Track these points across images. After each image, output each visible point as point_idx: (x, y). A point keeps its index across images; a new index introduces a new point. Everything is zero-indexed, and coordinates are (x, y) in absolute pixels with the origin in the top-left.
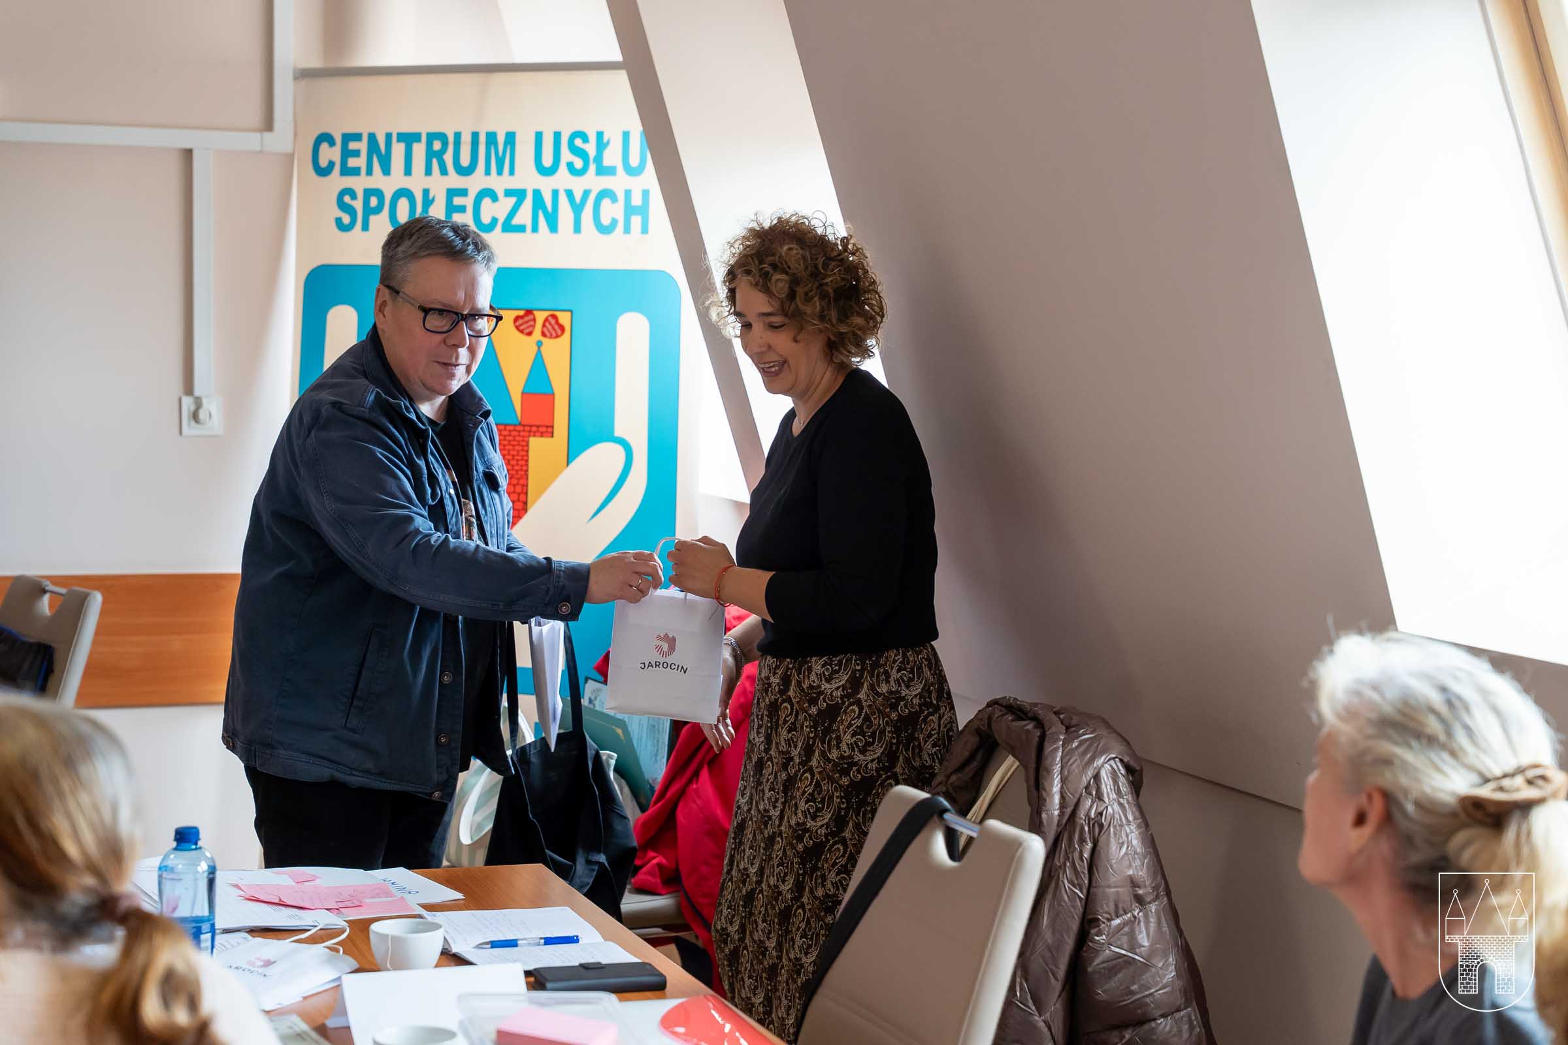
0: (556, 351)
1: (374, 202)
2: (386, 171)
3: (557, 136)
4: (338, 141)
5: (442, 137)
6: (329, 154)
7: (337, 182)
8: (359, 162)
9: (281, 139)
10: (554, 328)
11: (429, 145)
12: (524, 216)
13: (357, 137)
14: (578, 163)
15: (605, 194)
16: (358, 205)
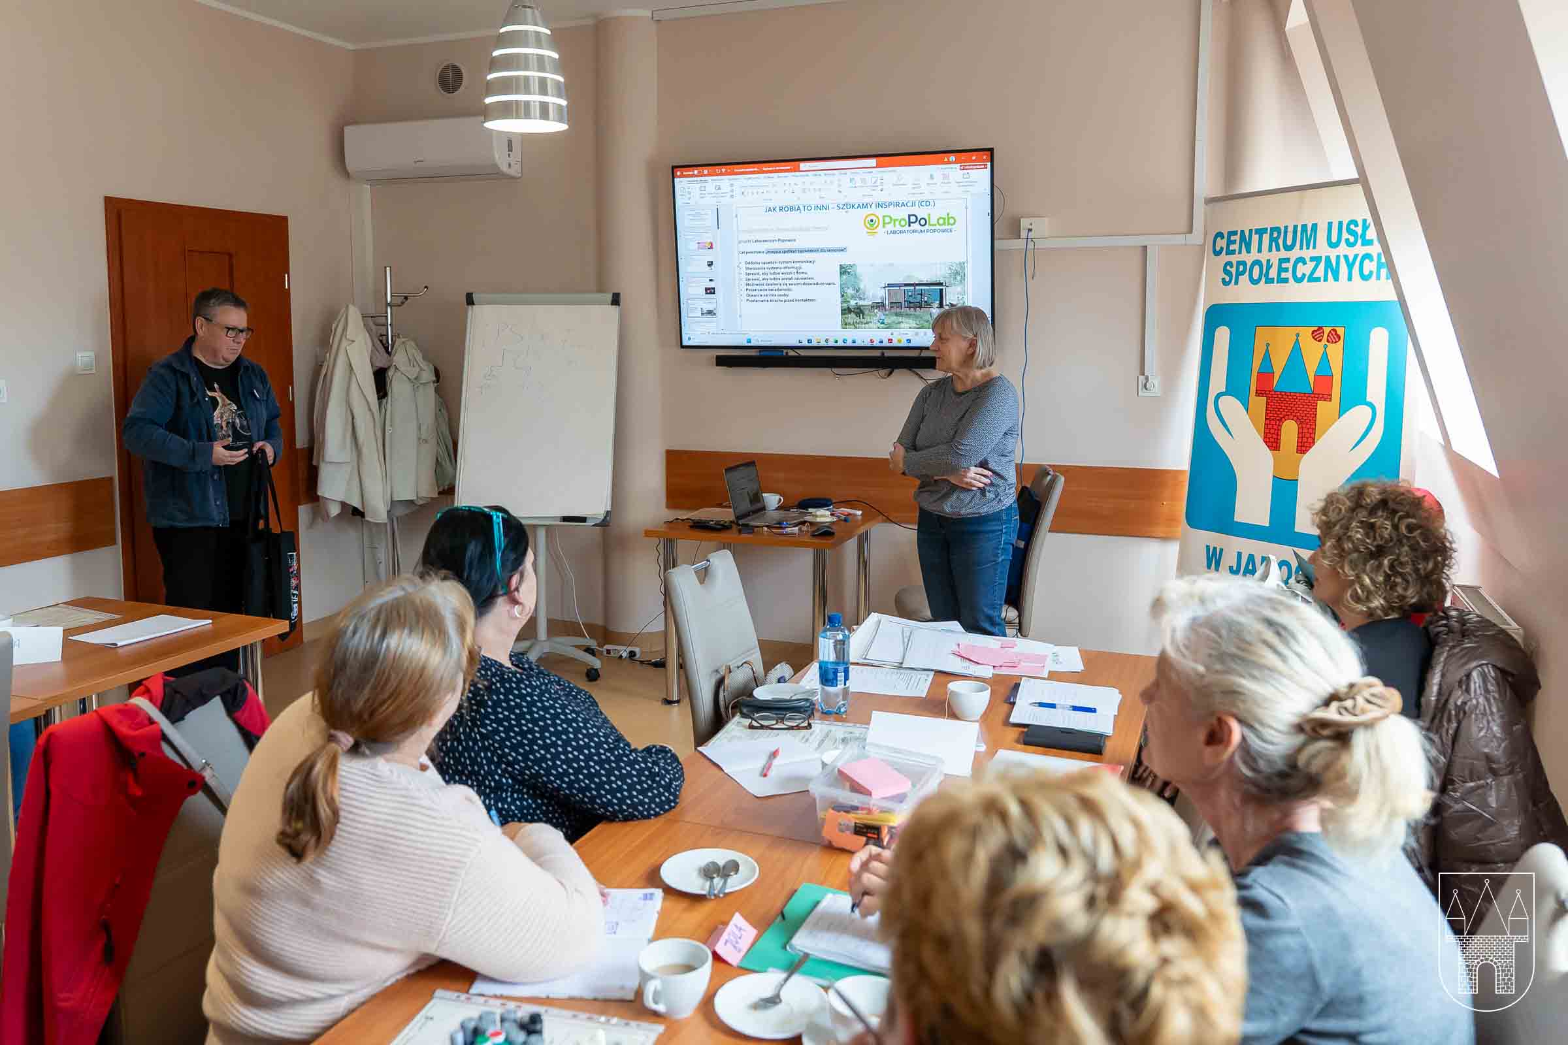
0: (1335, 351)
1: (1241, 268)
2: (1248, 251)
3: (1340, 223)
4: (1226, 236)
5: (1278, 229)
6: (1222, 243)
7: (1224, 258)
8: (1234, 247)
9: (1197, 237)
10: (1334, 337)
11: (1271, 234)
12: (1320, 273)
13: (1235, 233)
14: (1352, 239)
15: (1367, 256)
16: (1233, 270)
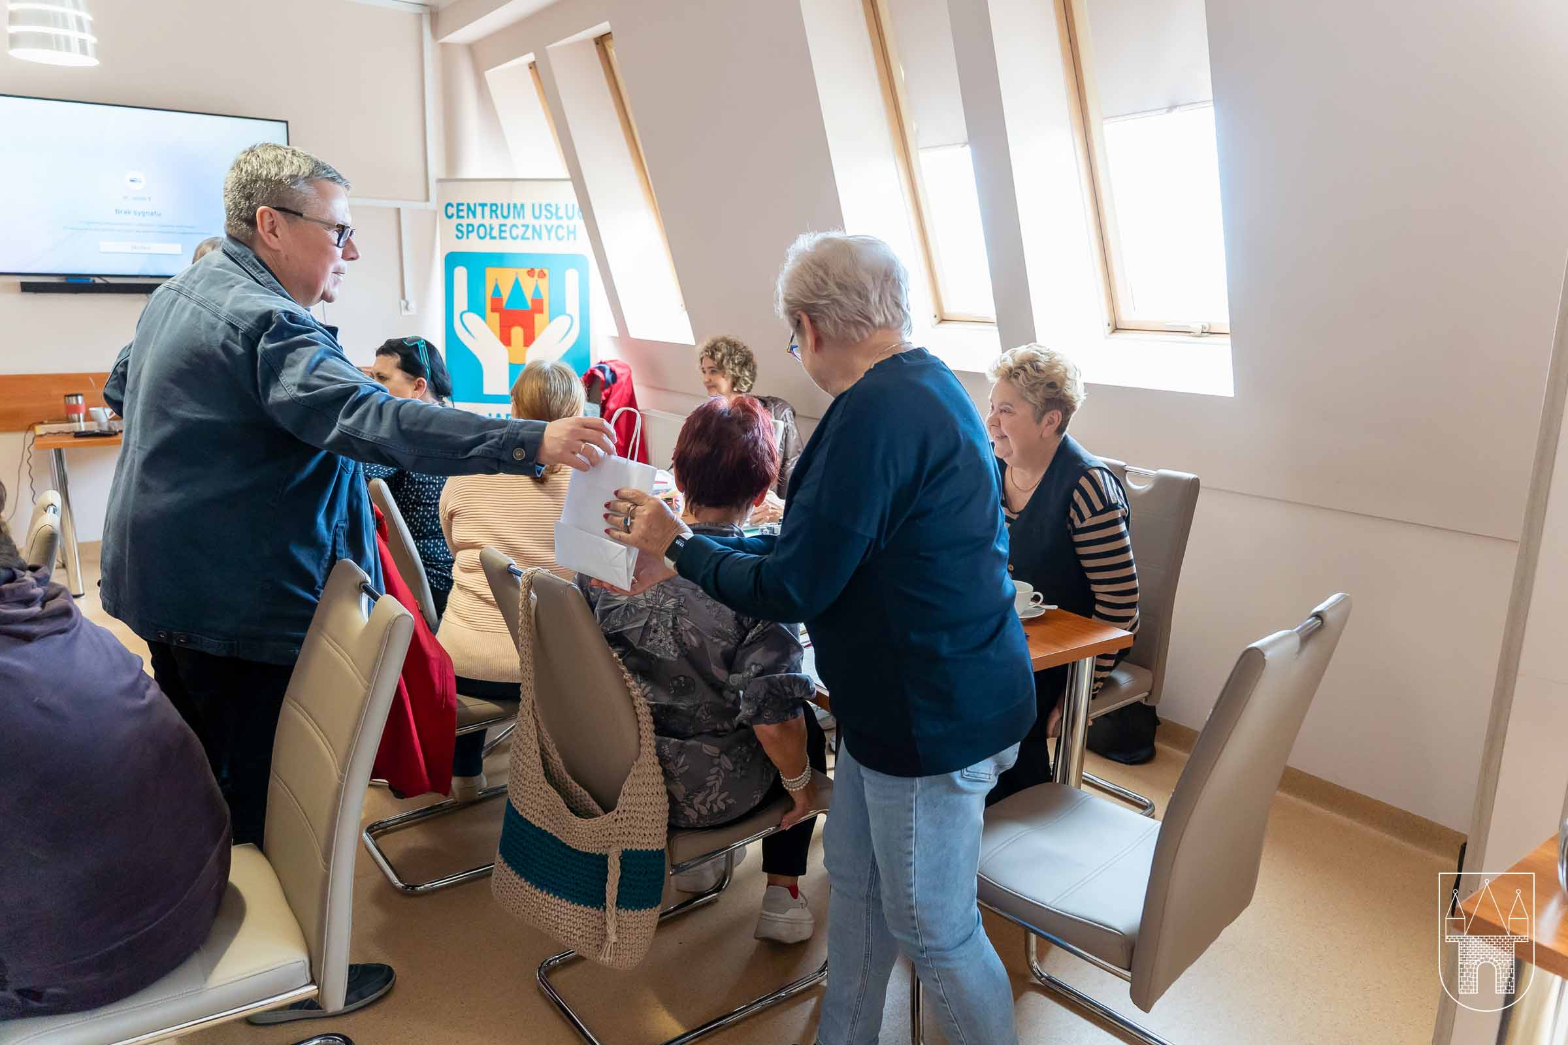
0: (543, 284)
1: (470, 228)
2: (475, 216)
3: (540, 205)
4: (455, 206)
5: (496, 205)
6: (451, 211)
7: (455, 221)
8: (464, 214)
9: (433, 205)
10: (542, 275)
11: (491, 207)
12: (529, 234)
13: (463, 204)
14: (549, 215)
15: (559, 227)
16: (464, 230)
